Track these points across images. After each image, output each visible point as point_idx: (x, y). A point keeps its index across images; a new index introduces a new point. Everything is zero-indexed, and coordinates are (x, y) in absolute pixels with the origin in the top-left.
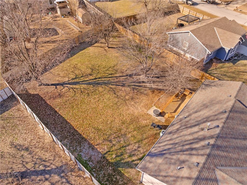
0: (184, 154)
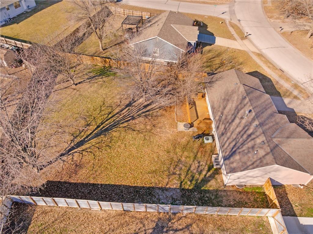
0: (248, 142)
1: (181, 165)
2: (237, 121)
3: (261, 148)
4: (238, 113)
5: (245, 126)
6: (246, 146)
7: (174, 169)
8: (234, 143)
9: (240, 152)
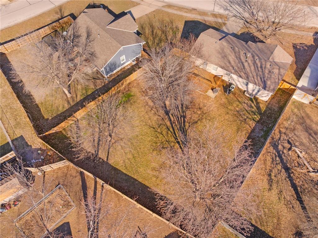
0: (265, 71)
1: (241, 113)
2: (246, 64)
3: (273, 69)
4: (240, 59)
5: (254, 64)
6: (266, 73)
7: (242, 118)
8: (259, 78)
9: (267, 79)
